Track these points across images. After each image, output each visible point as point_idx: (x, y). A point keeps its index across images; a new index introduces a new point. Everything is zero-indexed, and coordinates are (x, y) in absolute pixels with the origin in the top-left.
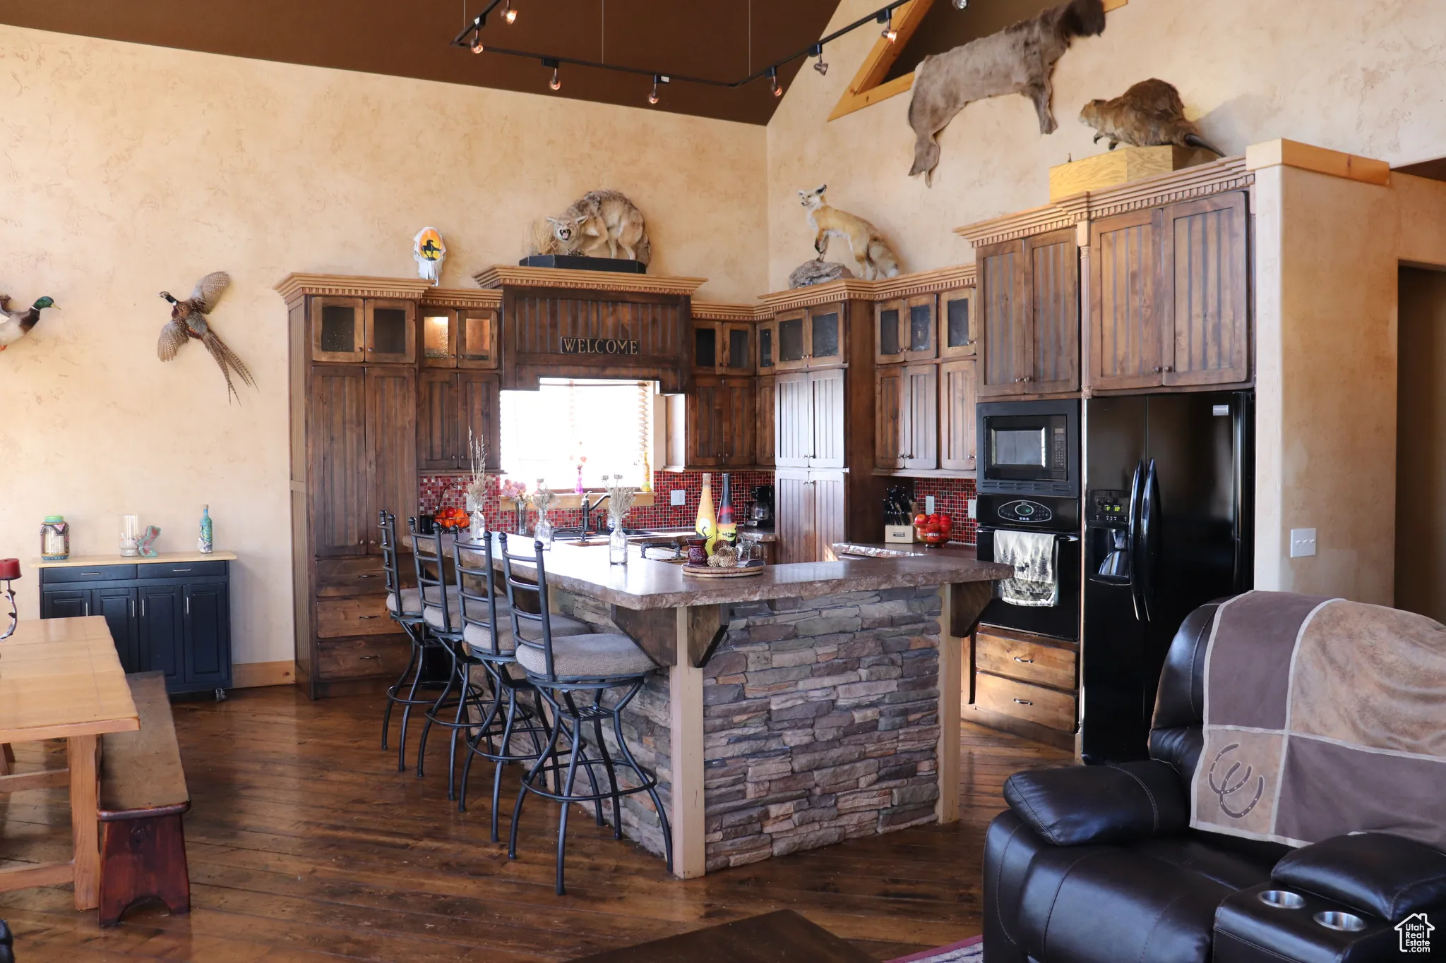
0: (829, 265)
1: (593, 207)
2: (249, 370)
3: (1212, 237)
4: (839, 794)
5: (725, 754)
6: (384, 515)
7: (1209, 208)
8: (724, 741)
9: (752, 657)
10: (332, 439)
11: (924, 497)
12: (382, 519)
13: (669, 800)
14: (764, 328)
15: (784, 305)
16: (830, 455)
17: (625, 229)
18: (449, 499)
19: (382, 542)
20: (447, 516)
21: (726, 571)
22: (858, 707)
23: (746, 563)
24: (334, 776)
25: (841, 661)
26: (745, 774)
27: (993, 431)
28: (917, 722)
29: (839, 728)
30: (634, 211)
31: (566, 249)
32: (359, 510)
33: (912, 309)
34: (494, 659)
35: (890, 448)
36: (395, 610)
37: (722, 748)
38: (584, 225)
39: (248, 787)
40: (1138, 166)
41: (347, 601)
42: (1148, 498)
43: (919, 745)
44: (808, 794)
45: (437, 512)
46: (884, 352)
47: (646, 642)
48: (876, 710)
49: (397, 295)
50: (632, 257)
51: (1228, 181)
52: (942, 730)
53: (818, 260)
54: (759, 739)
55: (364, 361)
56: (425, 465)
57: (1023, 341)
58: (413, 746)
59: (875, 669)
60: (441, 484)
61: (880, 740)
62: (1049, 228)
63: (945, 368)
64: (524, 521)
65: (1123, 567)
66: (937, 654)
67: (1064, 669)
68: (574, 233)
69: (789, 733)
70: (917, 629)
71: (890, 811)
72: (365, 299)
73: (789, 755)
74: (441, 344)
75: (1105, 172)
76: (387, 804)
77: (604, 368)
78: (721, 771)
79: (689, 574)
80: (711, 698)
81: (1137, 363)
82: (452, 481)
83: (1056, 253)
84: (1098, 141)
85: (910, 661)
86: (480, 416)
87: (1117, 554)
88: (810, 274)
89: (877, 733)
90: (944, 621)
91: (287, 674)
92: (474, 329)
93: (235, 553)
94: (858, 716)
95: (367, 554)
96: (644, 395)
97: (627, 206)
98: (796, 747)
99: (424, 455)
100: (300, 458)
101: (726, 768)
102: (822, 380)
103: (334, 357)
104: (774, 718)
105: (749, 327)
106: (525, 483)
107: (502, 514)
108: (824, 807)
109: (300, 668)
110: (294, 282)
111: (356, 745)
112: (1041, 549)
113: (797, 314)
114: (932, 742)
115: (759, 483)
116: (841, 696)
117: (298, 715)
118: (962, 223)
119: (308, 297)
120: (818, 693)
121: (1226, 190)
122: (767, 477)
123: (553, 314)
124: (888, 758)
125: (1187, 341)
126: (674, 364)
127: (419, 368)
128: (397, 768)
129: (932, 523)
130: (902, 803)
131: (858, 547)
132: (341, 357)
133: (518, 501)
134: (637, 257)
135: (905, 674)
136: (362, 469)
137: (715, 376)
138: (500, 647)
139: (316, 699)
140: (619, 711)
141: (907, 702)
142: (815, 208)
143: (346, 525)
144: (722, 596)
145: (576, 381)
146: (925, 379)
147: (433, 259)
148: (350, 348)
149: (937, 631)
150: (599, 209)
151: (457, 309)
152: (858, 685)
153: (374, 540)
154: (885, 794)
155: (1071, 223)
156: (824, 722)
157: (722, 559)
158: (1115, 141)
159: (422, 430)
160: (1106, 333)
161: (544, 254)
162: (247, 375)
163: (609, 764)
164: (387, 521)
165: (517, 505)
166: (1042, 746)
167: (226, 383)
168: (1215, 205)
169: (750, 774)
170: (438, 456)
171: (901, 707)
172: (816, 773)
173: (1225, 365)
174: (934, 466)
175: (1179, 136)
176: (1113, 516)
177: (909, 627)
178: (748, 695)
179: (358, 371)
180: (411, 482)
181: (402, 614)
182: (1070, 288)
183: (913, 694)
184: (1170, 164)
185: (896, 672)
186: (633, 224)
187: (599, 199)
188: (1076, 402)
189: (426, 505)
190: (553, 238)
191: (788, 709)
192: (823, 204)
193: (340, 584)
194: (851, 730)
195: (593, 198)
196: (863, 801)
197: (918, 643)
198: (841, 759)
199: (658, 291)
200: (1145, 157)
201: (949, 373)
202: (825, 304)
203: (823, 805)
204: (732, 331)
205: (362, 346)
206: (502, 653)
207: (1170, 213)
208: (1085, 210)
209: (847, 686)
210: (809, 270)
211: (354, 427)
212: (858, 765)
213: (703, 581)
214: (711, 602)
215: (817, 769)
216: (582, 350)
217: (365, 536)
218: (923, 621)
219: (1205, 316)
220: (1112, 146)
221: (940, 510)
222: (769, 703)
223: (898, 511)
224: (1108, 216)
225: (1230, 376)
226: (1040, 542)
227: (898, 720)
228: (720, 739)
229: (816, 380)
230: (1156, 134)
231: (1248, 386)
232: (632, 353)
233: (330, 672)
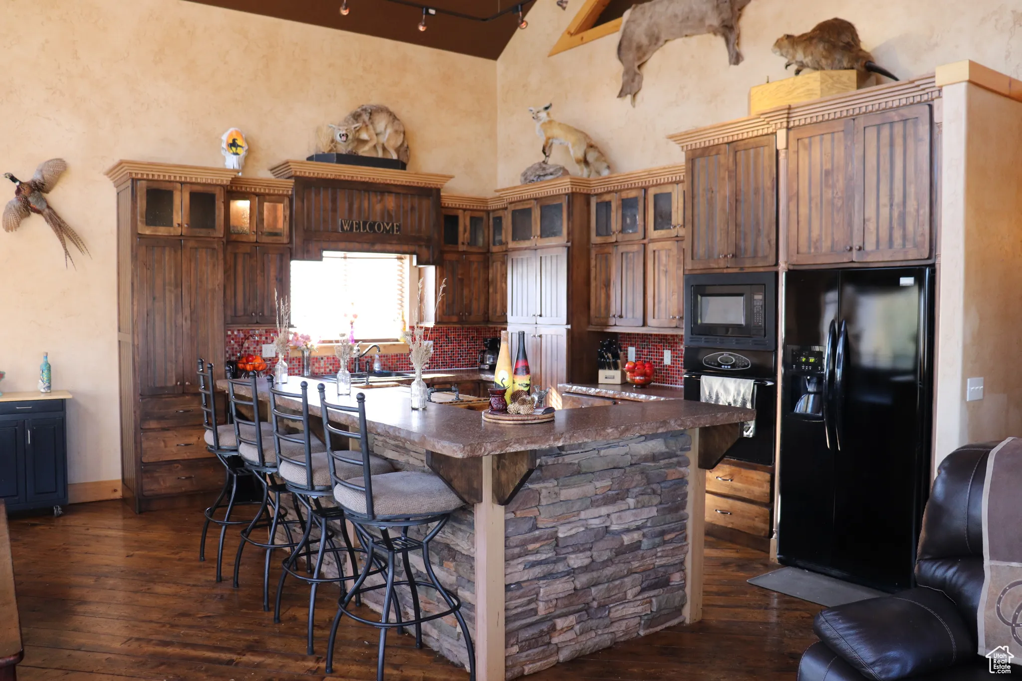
0: (551, 167)
1: (366, 117)
2: (82, 241)
3: (899, 141)
4: (611, 605)
5: (521, 578)
6: (202, 363)
7: (896, 119)
8: (521, 567)
9: (544, 492)
10: (154, 299)
11: (627, 347)
12: (200, 366)
13: (472, 619)
14: (496, 216)
15: (516, 197)
16: (554, 314)
17: (390, 135)
18: (248, 348)
19: (200, 386)
20: (248, 362)
21: (526, 418)
22: (628, 531)
23: (542, 410)
24: (159, 589)
25: (614, 492)
26: (537, 594)
27: (699, 297)
28: (671, 541)
29: (611, 550)
30: (396, 122)
31: (343, 149)
32: (177, 357)
33: (623, 200)
34: (309, 494)
35: (603, 309)
36: (213, 445)
37: (519, 573)
38: (358, 131)
39: (83, 602)
40: (829, 86)
41: (166, 432)
42: (841, 352)
43: (672, 560)
44: (587, 608)
45: (239, 358)
46: (598, 234)
47: (456, 483)
48: (640, 532)
49: (209, 181)
50: (395, 157)
51: (914, 97)
52: (690, 546)
53: (544, 162)
54: (548, 563)
55: (181, 235)
56: (231, 320)
57: (726, 226)
58: (229, 559)
59: (640, 498)
60: (242, 335)
61: (643, 558)
62: (750, 135)
63: (651, 247)
64: (308, 365)
65: (817, 406)
66: (687, 483)
67: (759, 487)
68: (350, 137)
69: (573, 556)
70: (672, 463)
71: (650, 617)
72: (182, 183)
73: (572, 575)
74: (244, 223)
75: (801, 90)
76: (209, 617)
77: (373, 244)
78: (518, 593)
79: (491, 420)
80: (510, 530)
81: (829, 243)
82: (251, 333)
83: (757, 155)
84: (789, 67)
85: (667, 489)
86: (274, 281)
87: (812, 397)
88: (538, 173)
89: (641, 552)
90: (693, 456)
91: (115, 491)
92: (269, 210)
93: (70, 392)
94: (627, 539)
95: (183, 393)
96: (401, 266)
97: (391, 118)
98: (578, 568)
99: (230, 313)
100: (128, 314)
101: (522, 591)
102: (549, 256)
103: (156, 231)
104: (560, 545)
105: (484, 215)
106: (309, 335)
107: (290, 359)
108: (601, 617)
109: (127, 486)
110: (122, 168)
111: (177, 557)
112: (742, 391)
113: (527, 204)
114: (682, 556)
115: (489, 336)
116: (615, 523)
117: (125, 528)
118: (672, 132)
119: (134, 181)
120: (597, 521)
121: (912, 104)
122: (495, 331)
123: (334, 201)
124: (648, 573)
125: (875, 225)
126: (428, 242)
127: (227, 241)
128: (215, 579)
129: (638, 369)
130: (659, 609)
131: (580, 388)
132: (162, 231)
133: (304, 349)
134: (398, 157)
135: (663, 501)
136: (179, 321)
137: (458, 252)
138: (315, 483)
139: (140, 513)
140: (427, 542)
141: (664, 524)
142: (542, 121)
143: (166, 369)
144: (532, 443)
145: (349, 254)
146: (634, 256)
147: (237, 154)
148: (170, 223)
149: (687, 463)
150: (370, 118)
151: (257, 195)
152: (628, 512)
153: (189, 382)
154: (646, 603)
155: (770, 130)
156: (601, 545)
157: (522, 407)
158: (800, 68)
159: (228, 292)
160: (802, 219)
161: (326, 152)
162: (81, 244)
163: (412, 584)
164: (205, 369)
165: (303, 352)
166: (738, 547)
167: (63, 251)
168: (902, 115)
169: (541, 595)
170: (240, 313)
171: (658, 529)
172: (593, 589)
173: (909, 245)
174: (641, 323)
175: (859, 64)
176: (809, 366)
177: (667, 461)
178: (540, 526)
179: (176, 243)
180: (220, 336)
181: (219, 448)
182: (768, 183)
183: (668, 517)
184: (855, 85)
185: (656, 500)
186: (396, 132)
187: (370, 111)
188: (774, 275)
189: (230, 352)
190: (333, 141)
191: (571, 536)
192: (548, 119)
193: (161, 418)
194: (622, 551)
195: (365, 110)
196: (630, 610)
197: (673, 474)
198: (613, 576)
199: (416, 184)
200: (835, 78)
201: (654, 251)
202: (552, 196)
203: (599, 616)
204: (472, 218)
205: (180, 222)
206: (317, 488)
207: (861, 122)
208: (785, 120)
209: (618, 514)
210: (537, 170)
211: (173, 289)
212: (626, 580)
213: (504, 427)
214: (523, 449)
215: (593, 586)
216: (356, 229)
217: (181, 378)
218: (677, 456)
219: (891, 205)
220: (798, 72)
221: (640, 358)
222: (556, 532)
223: (609, 359)
224: (804, 125)
225: (914, 254)
226: (742, 385)
227: (657, 540)
228: (518, 566)
229: (543, 256)
230: (840, 61)
231: (930, 262)
232: (395, 233)
233: (153, 490)
